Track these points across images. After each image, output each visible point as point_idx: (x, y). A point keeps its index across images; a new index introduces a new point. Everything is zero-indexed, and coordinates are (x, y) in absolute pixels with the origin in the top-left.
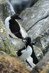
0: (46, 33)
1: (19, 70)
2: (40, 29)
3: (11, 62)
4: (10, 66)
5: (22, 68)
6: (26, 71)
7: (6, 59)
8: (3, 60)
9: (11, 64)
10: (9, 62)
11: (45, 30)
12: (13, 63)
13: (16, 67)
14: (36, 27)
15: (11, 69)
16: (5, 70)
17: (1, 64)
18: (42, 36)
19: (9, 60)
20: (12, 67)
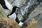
0: (24, 5)
1: (13, 26)
2: (19, 2)
3: (7, 21)
4: (7, 24)
5: (15, 24)
6: (18, 27)
7: (4, 20)
8: (2, 20)
9: (8, 23)
10: (6, 21)
11: (23, 3)
12: (9, 22)
13: (11, 24)
14: (16, 1)
15: (8, 26)
16: (4, 27)
17: (1, 23)
18: (21, 7)
19: (6, 20)
20: (9, 24)
